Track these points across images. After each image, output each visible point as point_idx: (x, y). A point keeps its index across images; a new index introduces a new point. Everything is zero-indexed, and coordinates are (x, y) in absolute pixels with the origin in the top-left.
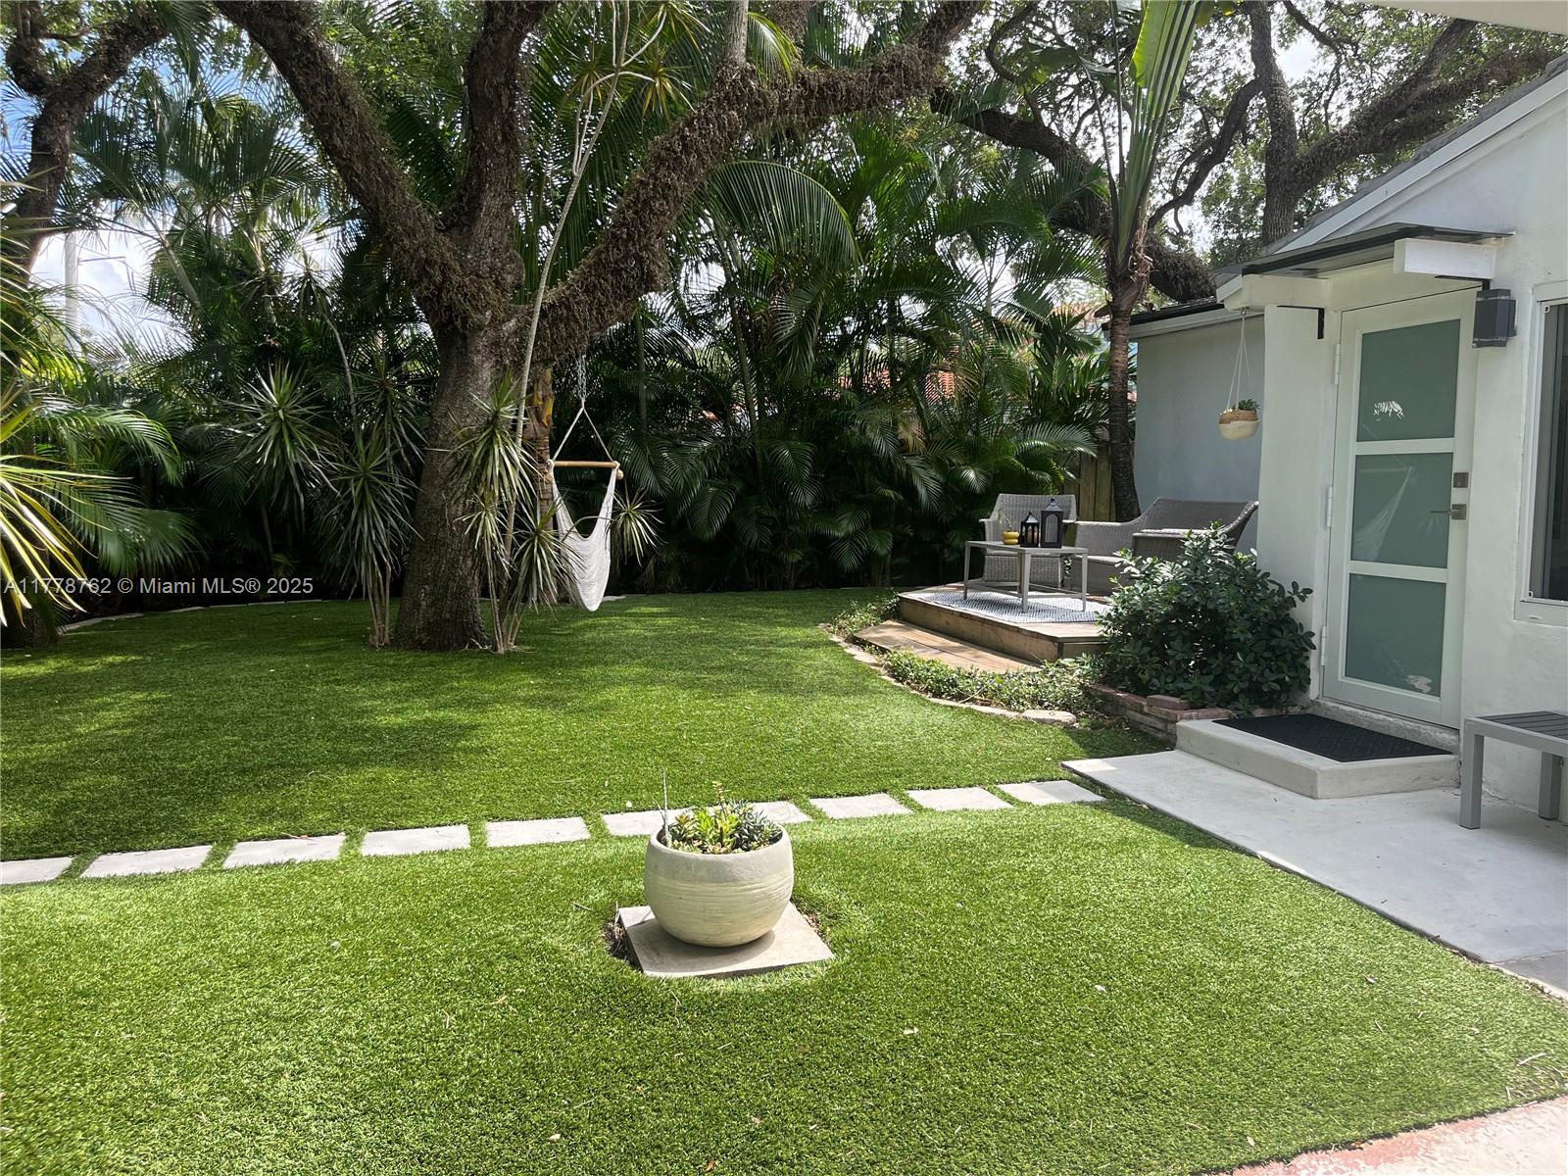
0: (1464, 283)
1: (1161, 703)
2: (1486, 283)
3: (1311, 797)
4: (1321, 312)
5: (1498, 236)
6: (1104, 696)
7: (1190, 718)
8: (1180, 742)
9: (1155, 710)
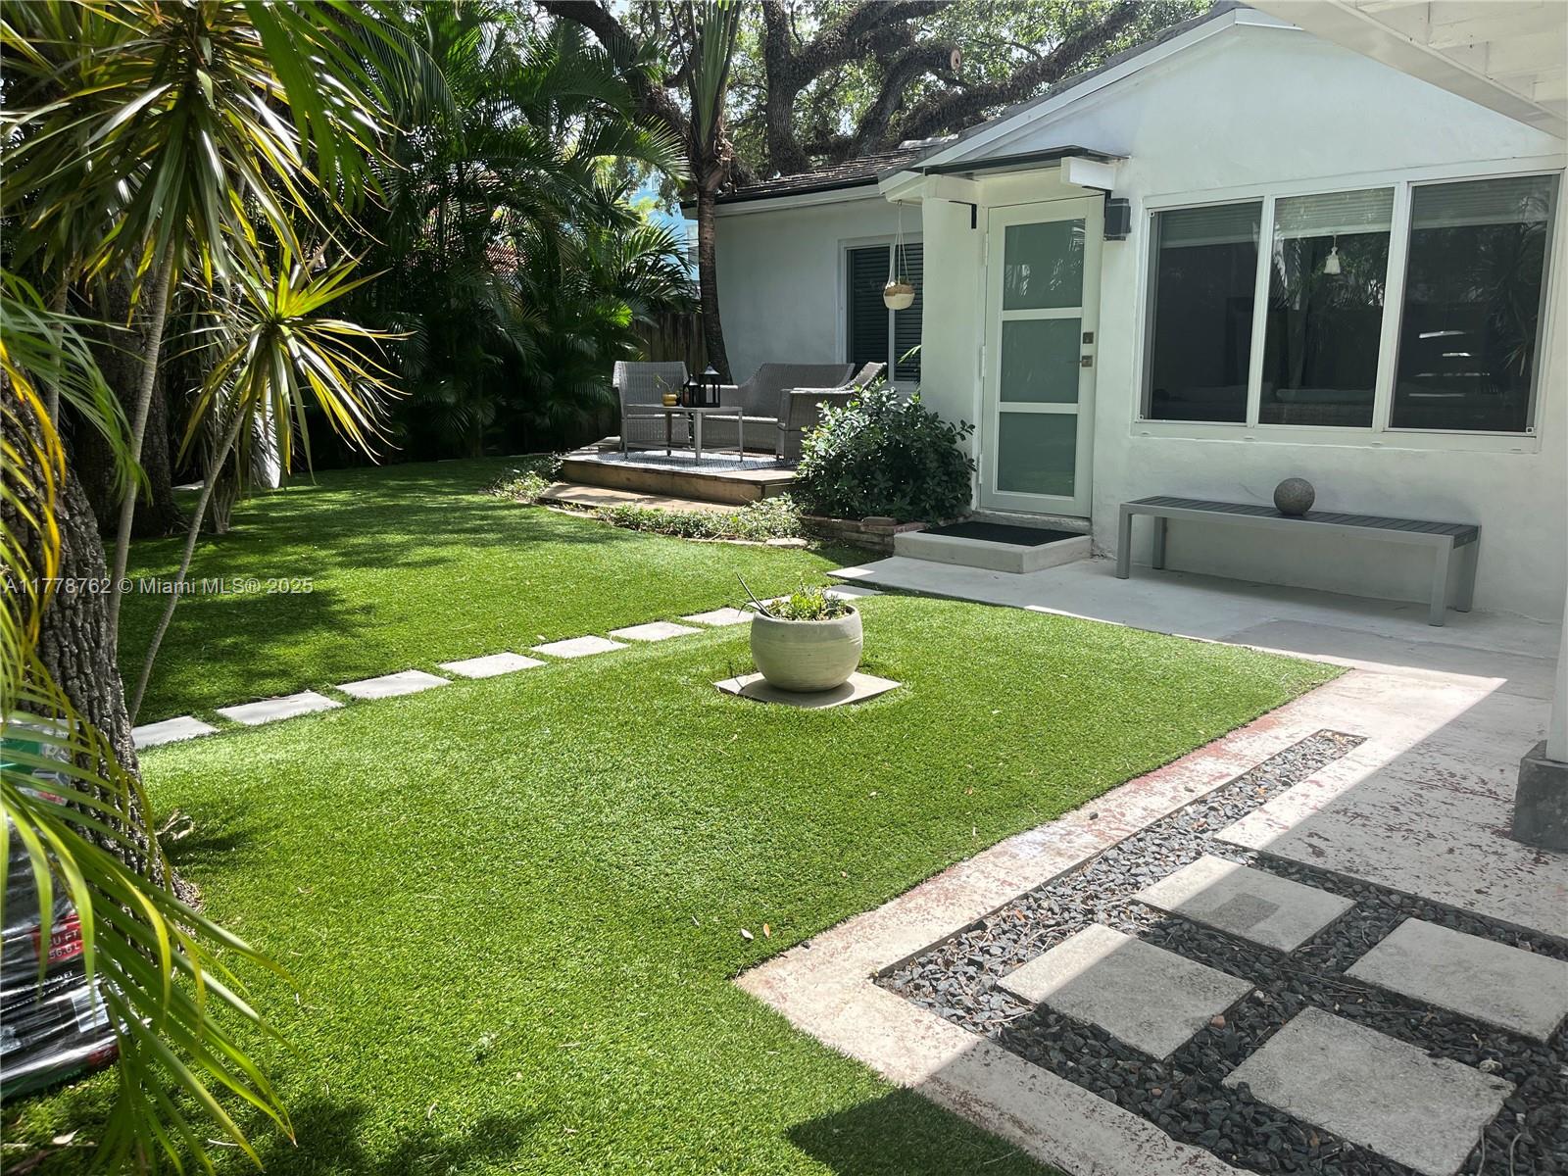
0: (1094, 192)
1: (877, 523)
2: (1108, 193)
3: (1019, 573)
4: (974, 207)
5: (1119, 158)
6: (819, 524)
7: (901, 531)
8: (898, 549)
9: (872, 529)
